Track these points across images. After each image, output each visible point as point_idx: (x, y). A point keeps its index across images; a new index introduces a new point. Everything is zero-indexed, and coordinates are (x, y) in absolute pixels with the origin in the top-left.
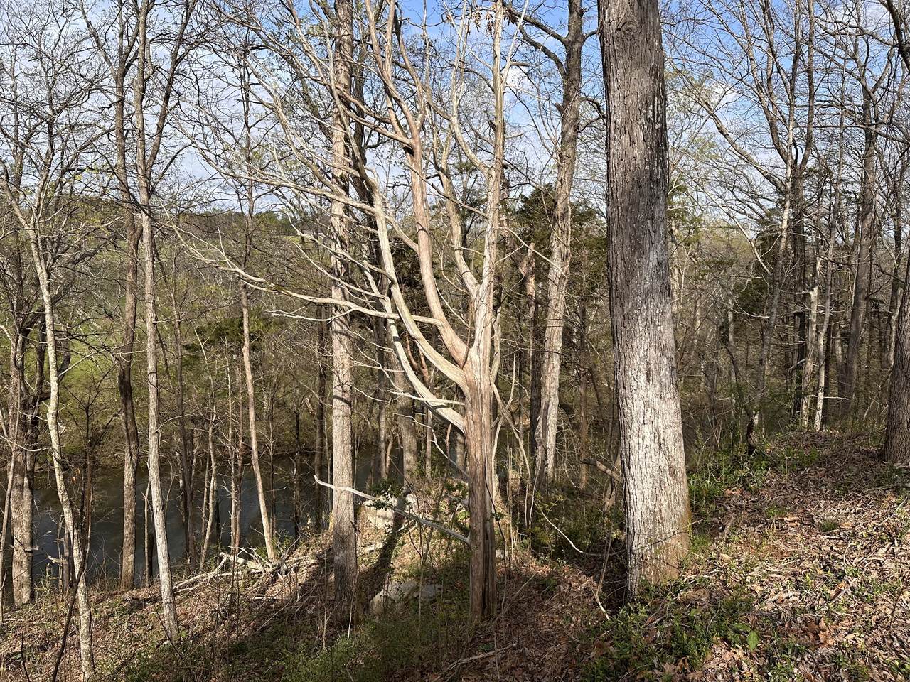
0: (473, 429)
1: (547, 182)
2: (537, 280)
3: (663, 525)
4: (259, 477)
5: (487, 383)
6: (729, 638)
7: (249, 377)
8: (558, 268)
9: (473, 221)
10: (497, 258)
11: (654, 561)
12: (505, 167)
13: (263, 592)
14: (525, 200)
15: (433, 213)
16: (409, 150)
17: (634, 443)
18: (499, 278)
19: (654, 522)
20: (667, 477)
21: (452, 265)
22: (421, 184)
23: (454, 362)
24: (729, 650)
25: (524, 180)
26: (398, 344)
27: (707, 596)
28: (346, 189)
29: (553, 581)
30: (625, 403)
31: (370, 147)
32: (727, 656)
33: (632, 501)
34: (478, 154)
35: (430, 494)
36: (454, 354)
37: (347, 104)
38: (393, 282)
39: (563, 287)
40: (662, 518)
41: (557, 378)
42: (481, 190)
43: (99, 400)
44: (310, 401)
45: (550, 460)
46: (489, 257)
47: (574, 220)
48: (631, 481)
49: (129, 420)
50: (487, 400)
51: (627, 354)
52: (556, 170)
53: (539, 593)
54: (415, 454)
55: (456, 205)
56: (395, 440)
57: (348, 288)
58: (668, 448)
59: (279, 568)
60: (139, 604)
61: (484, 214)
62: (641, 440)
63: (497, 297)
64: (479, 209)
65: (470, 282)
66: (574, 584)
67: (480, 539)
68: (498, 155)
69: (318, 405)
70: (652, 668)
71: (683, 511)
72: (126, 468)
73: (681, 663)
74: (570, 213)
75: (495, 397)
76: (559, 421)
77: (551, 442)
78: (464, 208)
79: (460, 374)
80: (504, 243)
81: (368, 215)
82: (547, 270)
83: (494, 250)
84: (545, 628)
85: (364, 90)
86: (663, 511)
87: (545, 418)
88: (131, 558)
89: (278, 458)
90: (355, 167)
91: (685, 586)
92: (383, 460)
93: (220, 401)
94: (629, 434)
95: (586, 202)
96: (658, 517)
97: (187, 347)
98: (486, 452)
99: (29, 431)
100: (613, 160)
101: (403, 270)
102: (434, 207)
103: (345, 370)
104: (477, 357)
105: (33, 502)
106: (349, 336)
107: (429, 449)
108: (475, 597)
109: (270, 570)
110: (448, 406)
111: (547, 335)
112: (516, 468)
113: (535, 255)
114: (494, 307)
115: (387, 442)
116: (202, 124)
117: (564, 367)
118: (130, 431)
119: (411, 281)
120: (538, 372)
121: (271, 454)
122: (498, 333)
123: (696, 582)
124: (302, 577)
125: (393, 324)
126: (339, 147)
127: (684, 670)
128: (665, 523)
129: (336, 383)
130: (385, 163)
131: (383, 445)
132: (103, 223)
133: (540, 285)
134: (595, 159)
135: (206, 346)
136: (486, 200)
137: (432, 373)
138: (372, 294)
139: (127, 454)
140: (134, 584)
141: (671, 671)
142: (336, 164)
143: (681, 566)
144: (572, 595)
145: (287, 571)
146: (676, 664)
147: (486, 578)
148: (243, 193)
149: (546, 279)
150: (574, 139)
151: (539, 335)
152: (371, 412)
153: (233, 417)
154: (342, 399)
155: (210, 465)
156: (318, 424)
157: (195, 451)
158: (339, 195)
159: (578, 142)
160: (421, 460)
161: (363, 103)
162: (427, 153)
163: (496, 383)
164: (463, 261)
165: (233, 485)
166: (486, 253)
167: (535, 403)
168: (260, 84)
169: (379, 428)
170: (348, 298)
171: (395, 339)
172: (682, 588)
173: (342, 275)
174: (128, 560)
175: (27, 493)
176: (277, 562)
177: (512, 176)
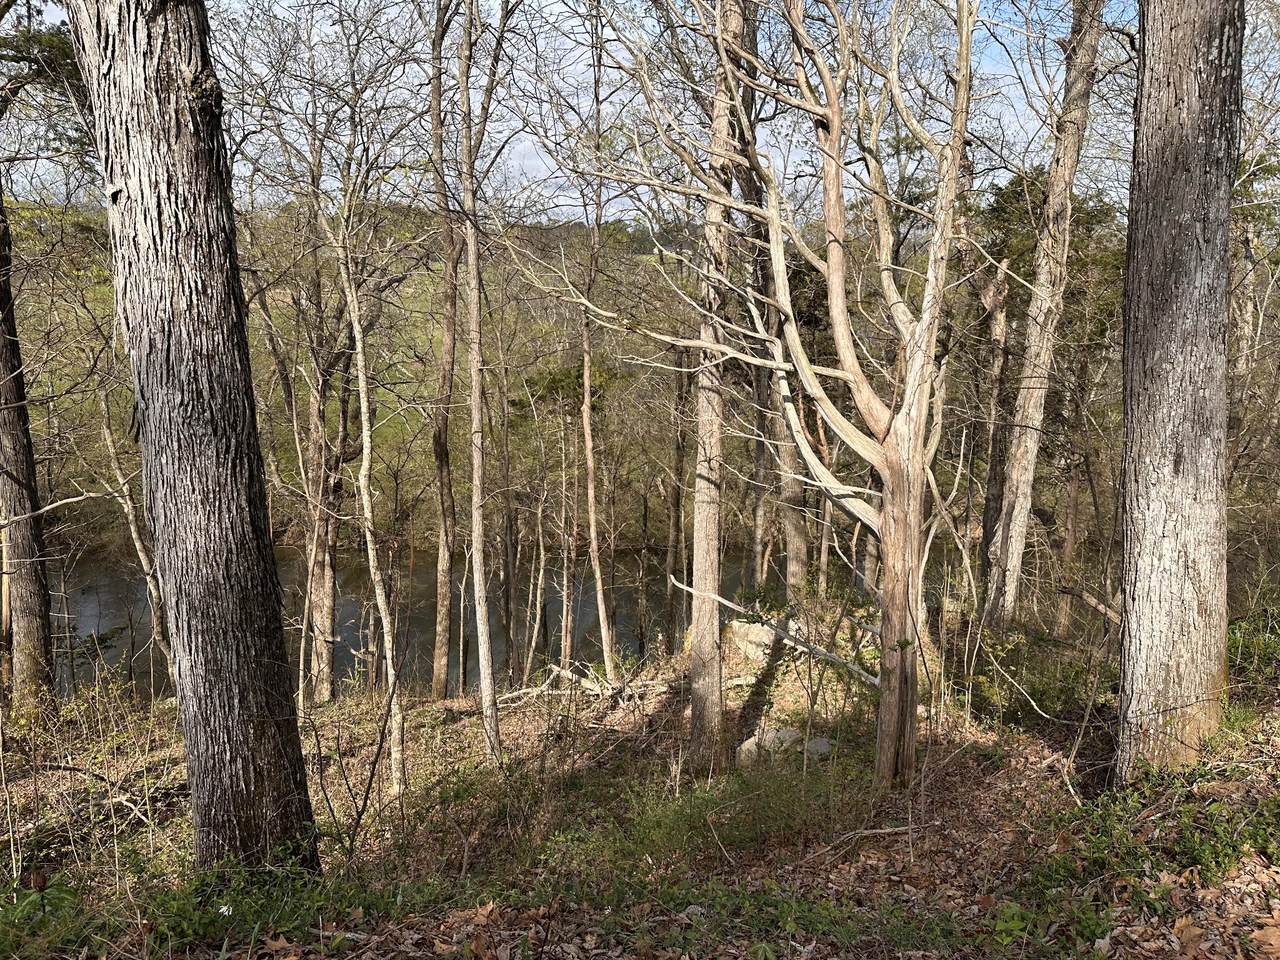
0: (892, 530)
1: (1036, 163)
2: (1009, 318)
3: (1180, 685)
4: (598, 575)
5: (918, 467)
6: (1269, 851)
7: (589, 444)
8: (1045, 298)
9: (911, 227)
10: (947, 283)
11: (1161, 736)
12: (968, 143)
13: (600, 719)
14: (998, 191)
15: (850, 215)
16: (823, 124)
17: (1144, 564)
18: (948, 314)
19: (1166, 681)
20: (1193, 616)
21: (874, 295)
22: (837, 174)
23: (870, 434)
24: (1268, 868)
25: (997, 162)
26: (789, 406)
27: (1242, 792)
28: (728, 185)
29: (1000, 752)
30: (1135, 504)
31: (763, 120)
32: (1264, 876)
33: (1133, 648)
34: (926, 123)
35: (823, 621)
36: (871, 424)
37: (735, 60)
38: (787, 318)
39: (1050, 328)
40: (1179, 676)
41: (1032, 468)
42: (926, 180)
43: (410, 465)
44: (663, 481)
45: (1011, 589)
46: (935, 278)
47: (1076, 222)
48: (1134, 618)
49: (446, 491)
50: (917, 491)
51: (1145, 431)
52: (1053, 144)
53: (979, 765)
54: (804, 564)
55: (888, 202)
56: (776, 544)
57: (724, 327)
58: (1199, 574)
59: (621, 691)
60: (453, 717)
61: (930, 216)
62: (1156, 562)
63: (942, 343)
64: (922, 208)
65: (902, 317)
66: (1032, 759)
67: (895, 682)
68: (958, 126)
69: (674, 488)
70: (1141, 875)
71: (1215, 670)
72: (441, 551)
73: (1187, 874)
74: (1069, 212)
75: (928, 486)
76: (1029, 535)
77: (1014, 562)
78: (898, 207)
79: (878, 452)
80: (960, 259)
81: (754, 221)
82: (1027, 302)
83: (942, 271)
84: (984, 812)
85: (759, 37)
86: (1182, 667)
87: (1007, 526)
88: (444, 661)
89: (620, 554)
90: (743, 152)
91: (1206, 774)
92: (758, 568)
93: (551, 476)
94: (1137, 550)
95: (1100, 193)
96: (1173, 674)
97: (513, 403)
98: (912, 563)
99: (331, 498)
100: (1144, 129)
101: (800, 302)
102: (853, 207)
103: (713, 441)
104: (906, 428)
105: (334, 583)
106: (720, 395)
107: (824, 558)
108: (884, 759)
109: (610, 693)
110: (857, 495)
111: (1020, 401)
112: (955, 597)
113: (1008, 278)
114: (936, 357)
115: (765, 546)
116: (541, 101)
117: (1045, 453)
118: (446, 505)
119: (812, 316)
120: (1001, 458)
121: (612, 547)
122: (941, 394)
123: (1225, 770)
124: (651, 706)
125: (783, 378)
126: (722, 124)
127: (1191, 884)
128: (1184, 683)
129: (701, 457)
130: (783, 143)
131: (759, 548)
132: (414, 238)
133: (1014, 325)
134: (1121, 125)
135: (536, 402)
136: (936, 193)
137: (835, 452)
138: (757, 335)
139: (442, 533)
140: (447, 693)
141: (1169, 882)
142: (717, 150)
143: (1204, 748)
144: (1028, 773)
145: (631, 697)
146: (1179, 874)
147: (901, 734)
148: (590, 195)
149: (1024, 316)
150: (1086, 95)
151: (1007, 402)
152: (744, 503)
153: (567, 496)
154: (708, 480)
155: (538, 555)
156: (672, 514)
157: (520, 536)
158: (718, 193)
159: (1093, 99)
160: (812, 574)
161: (756, 56)
162: (847, 125)
163: (932, 468)
164: (893, 287)
165: (565, 582)
166: (930, 275)
167: (992, 504)
168: (619, 40)
169: (756, 526)
170: (721, 340)
171: (786, 399)
172: (1202, 776)
173: (715, 308)
174: (440, 663)
175: (328, 572)
176: (617, 685)
177: (978, 155)
